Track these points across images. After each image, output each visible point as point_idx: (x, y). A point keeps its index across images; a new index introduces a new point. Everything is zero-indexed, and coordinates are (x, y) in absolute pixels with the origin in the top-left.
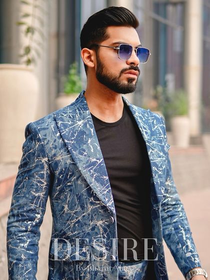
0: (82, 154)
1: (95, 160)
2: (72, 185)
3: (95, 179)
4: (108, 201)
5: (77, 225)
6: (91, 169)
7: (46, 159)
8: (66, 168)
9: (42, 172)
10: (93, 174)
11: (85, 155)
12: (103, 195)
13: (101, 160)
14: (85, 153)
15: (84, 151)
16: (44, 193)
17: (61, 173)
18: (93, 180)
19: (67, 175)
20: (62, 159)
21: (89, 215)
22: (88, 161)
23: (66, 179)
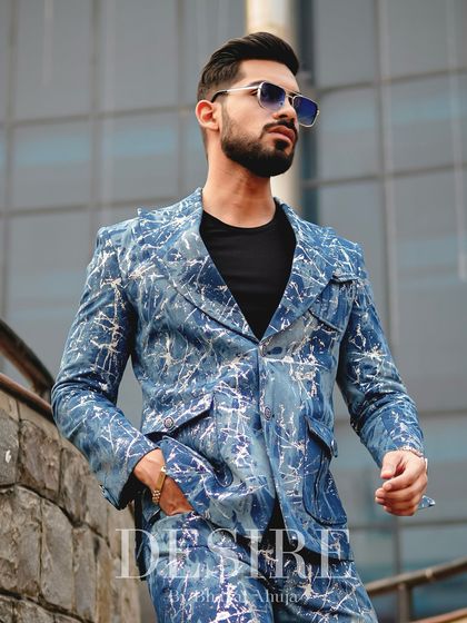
0: (172, 259)
1: (195, 262)
2: (163, 317)
3: (206, 296)
4: (241, 326)
5: (194, 381)
6: (194, 280)
7: (118, 281)
8: (149, 289)
9: (111, 305)
10: (199, 289)
11: (179, 259)
12: (229, 318)
13: (206, 259)
14: (178, 256)
15: (176, 252)
16: (115, 344)
17: (144, 300)
18: (203, 298)
19: (153, 300)
20: (143, 275)
21: (213, 355)
22: (184, 267)
23: (152, 309)
